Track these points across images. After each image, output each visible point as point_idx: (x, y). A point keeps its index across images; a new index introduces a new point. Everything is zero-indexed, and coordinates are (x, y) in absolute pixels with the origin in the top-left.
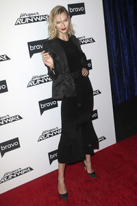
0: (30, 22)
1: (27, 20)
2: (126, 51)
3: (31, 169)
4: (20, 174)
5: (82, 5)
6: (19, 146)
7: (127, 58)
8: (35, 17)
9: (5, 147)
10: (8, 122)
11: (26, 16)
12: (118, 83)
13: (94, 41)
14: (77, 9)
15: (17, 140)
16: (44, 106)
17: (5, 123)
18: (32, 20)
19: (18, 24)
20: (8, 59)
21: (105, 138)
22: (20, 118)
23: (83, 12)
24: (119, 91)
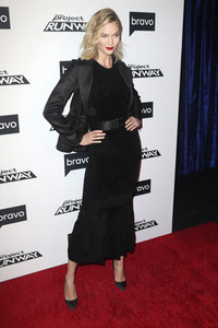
0: (67, 29)
1: (64, 26)
2: (207, 98)
3: (39, 255)
4: (22, 260)
5: (151, 16)
6: (24, 218)
7: (206, 108)
8: (77, 24)
9: (4, 218)
10: (14, 180)
12: (188, 143)
13: (161, 75)
14: (144, 22)
15: (23, 208)
16: (72, 162)
17: (8, 181)
18: (71, 28)
19: (49, 30)
20: (26, 82)
21: (156, 224)
22: (33, 176)
23: (152, 28)
24: (188, 156)
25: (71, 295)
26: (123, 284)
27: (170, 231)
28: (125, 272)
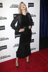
0: (15, 7)
1: (14, 6)
2: (46, 21)
3: (10, 56)
4: (6, 57)
6: (7, 48)
7: (46, 23)
9: (2, 48)
10: (4, 40)
11: (14, 5)
12: (42, 31)
13: (36, 16)
15: (6, 46)
16: (17, 36)
18: (16, 7)
20: (6, 19)
22: (8, 39)
23: (33, 6)
24: (42, 34)
25: (17, 65)
26: (29, 62)
27: (39, 50)
28: (29, 60)
